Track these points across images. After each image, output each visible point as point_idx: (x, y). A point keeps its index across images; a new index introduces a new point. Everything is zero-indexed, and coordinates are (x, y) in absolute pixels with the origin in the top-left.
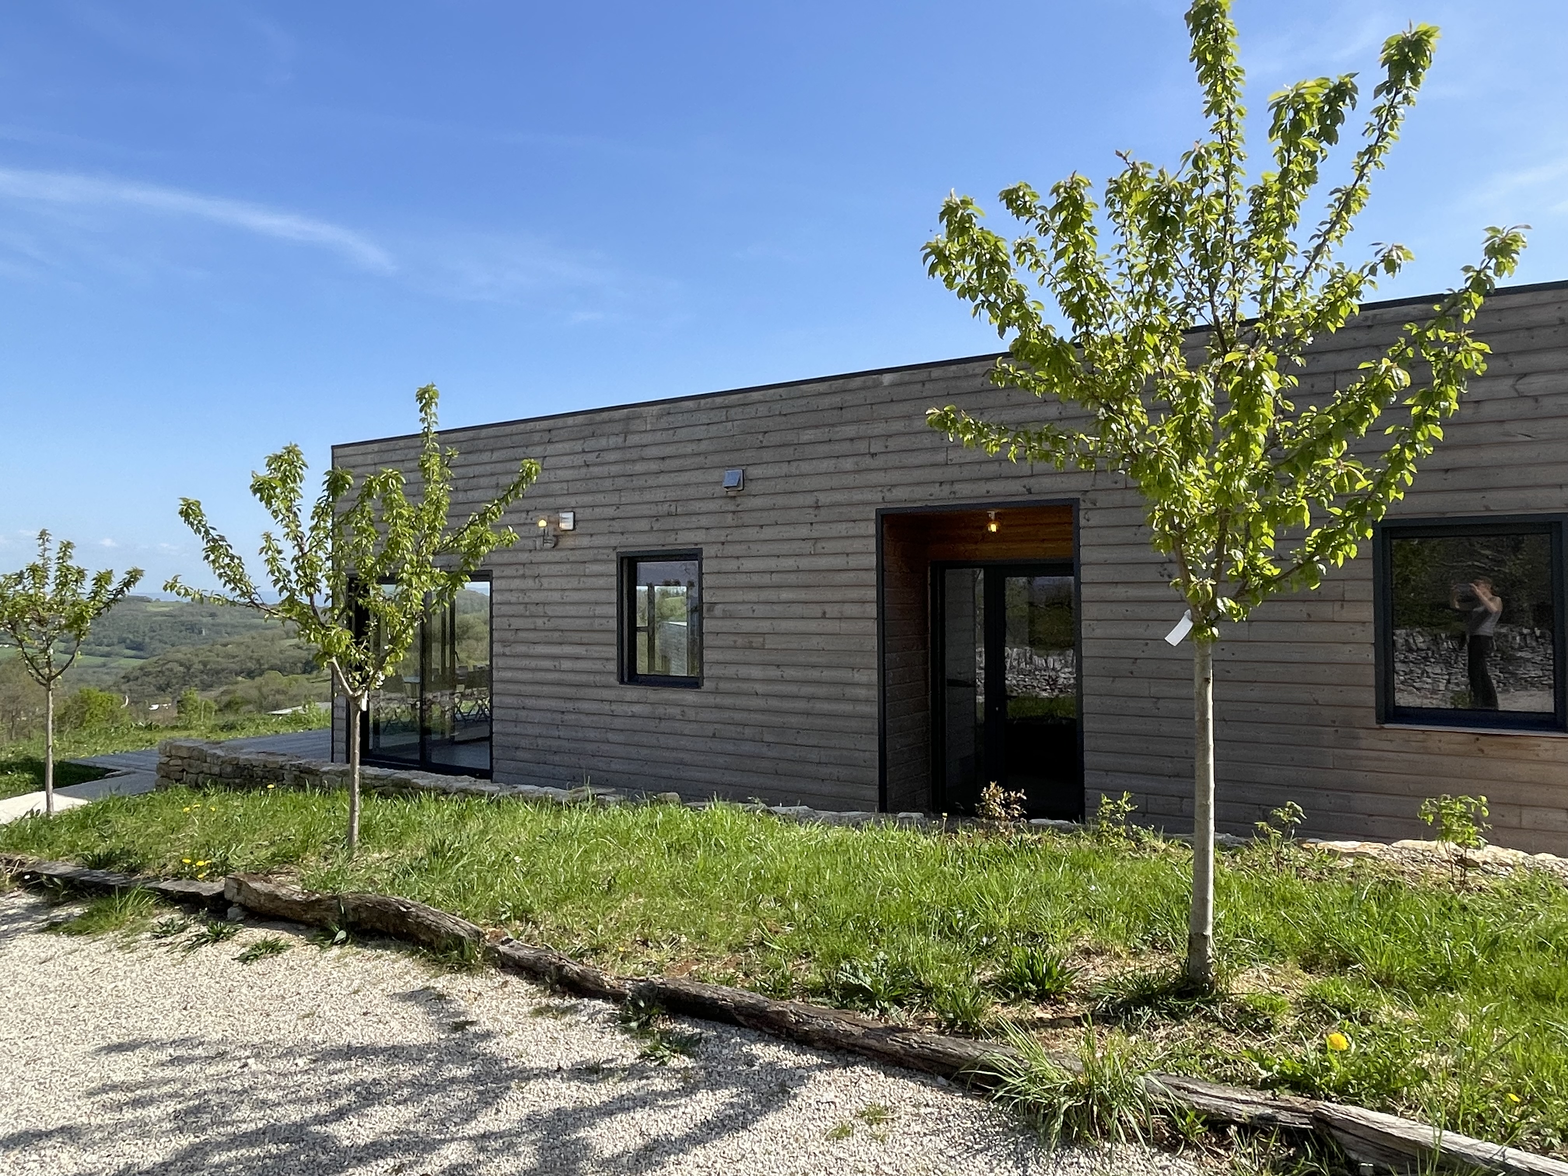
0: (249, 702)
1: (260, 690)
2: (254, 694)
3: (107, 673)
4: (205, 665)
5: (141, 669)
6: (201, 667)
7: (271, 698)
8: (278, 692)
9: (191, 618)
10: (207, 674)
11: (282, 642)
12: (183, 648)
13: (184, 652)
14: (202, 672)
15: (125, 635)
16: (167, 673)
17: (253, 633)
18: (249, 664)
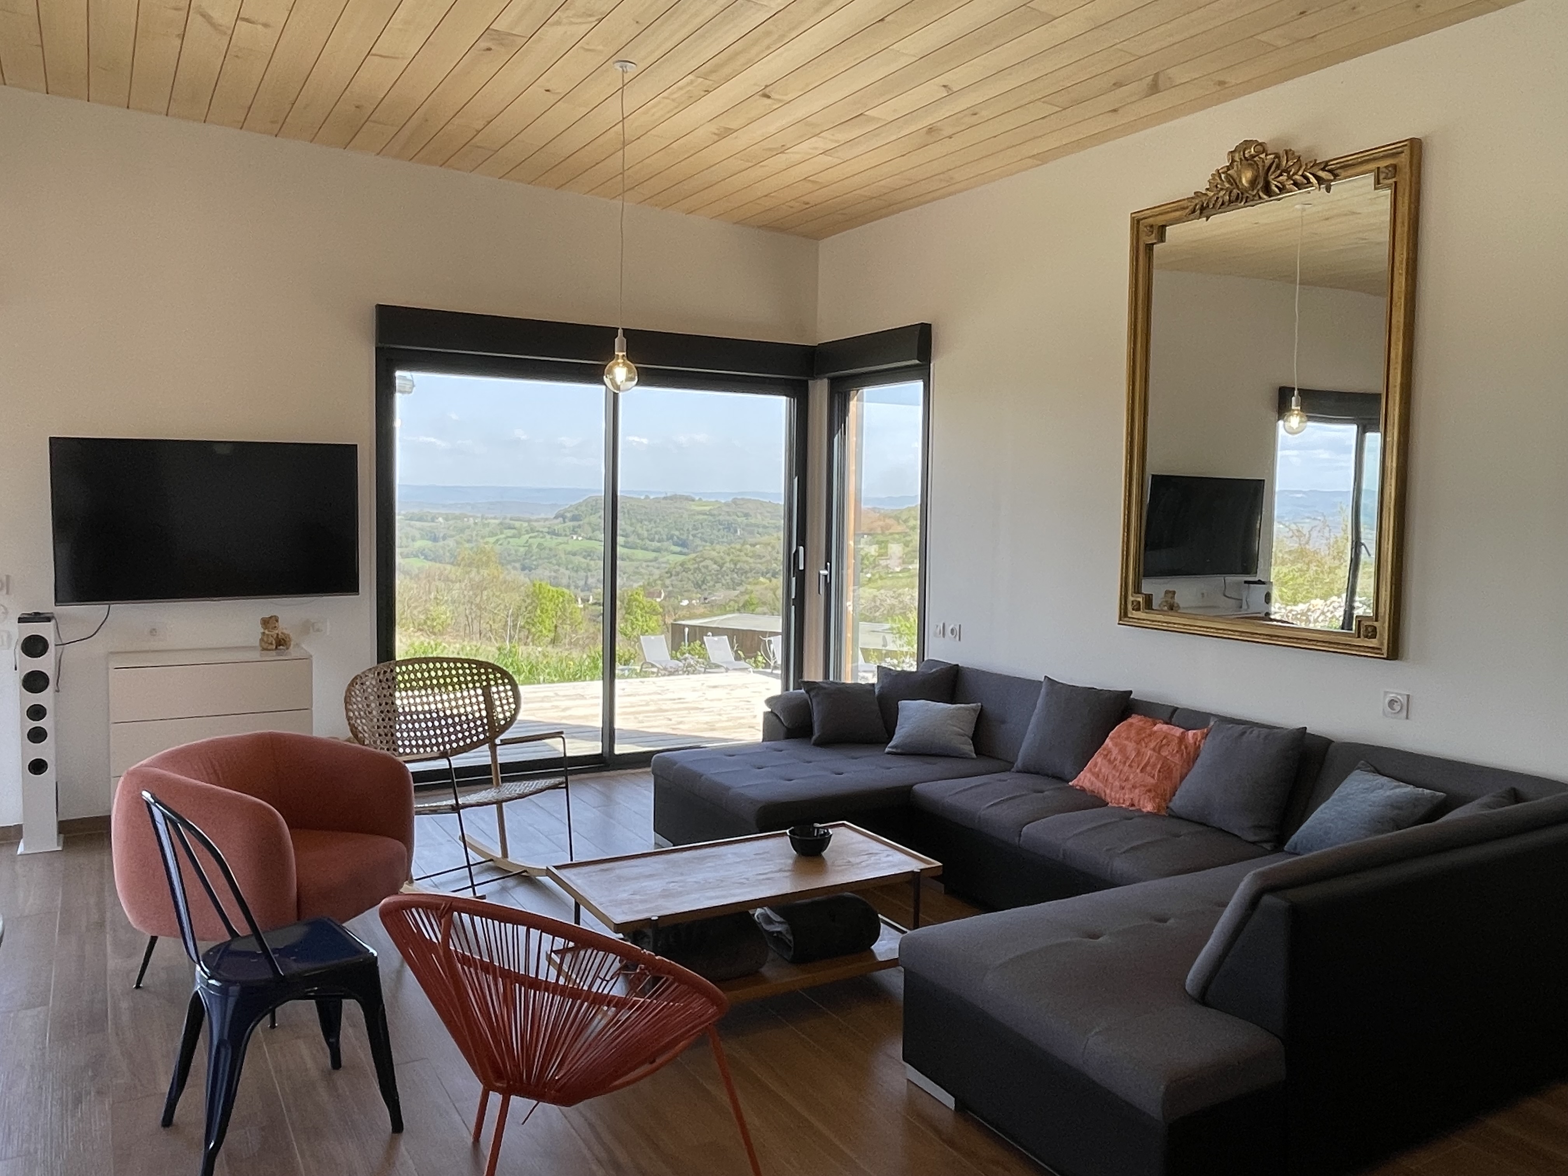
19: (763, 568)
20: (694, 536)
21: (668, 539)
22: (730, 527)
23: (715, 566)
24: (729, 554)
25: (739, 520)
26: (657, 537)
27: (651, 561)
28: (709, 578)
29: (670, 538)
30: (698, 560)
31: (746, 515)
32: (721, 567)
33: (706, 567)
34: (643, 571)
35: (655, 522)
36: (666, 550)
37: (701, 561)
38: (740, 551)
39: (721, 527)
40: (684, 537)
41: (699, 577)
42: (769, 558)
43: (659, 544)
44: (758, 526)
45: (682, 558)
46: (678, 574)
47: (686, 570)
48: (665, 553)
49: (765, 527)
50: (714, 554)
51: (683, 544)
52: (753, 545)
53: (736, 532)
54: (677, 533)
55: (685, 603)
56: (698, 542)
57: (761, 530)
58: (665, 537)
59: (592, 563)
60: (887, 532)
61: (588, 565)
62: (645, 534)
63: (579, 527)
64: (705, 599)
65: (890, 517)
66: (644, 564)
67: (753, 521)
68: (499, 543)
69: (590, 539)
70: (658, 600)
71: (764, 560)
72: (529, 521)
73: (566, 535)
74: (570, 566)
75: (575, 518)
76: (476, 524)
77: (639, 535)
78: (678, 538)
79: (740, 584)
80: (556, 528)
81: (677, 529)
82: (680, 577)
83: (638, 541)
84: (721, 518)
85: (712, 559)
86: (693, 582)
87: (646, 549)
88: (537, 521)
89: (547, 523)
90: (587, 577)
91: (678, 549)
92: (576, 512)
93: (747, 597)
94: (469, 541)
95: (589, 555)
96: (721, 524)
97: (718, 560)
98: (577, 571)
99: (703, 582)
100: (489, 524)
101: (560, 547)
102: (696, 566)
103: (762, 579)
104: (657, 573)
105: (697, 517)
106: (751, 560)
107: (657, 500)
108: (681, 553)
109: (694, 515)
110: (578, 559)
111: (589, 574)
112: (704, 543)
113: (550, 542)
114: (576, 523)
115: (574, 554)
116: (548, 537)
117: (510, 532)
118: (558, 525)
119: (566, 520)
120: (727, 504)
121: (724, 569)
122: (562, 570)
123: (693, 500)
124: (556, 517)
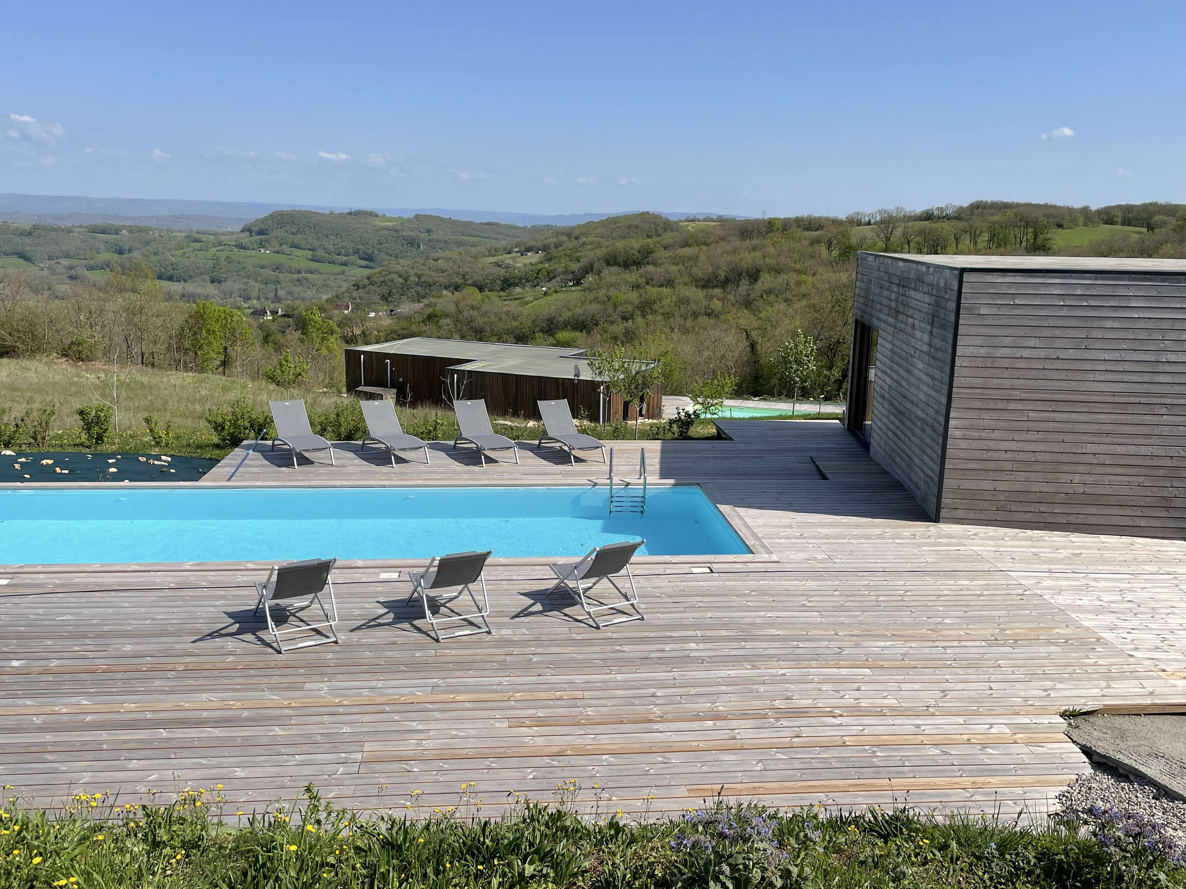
0: (447, 316)
1: (457, 306)
2: (452, 308)
3: (345, 281)
4: (419, 277)
5: (368, 278)
6: (417, 280)
7: (466, 313)
8: (472, 308)
9: (410, 233)
10: (421, 286)
11: (483, 259)
12: (402, 261)
13: (402, 265)
14: (418, 284)
15: (358, 247)
16: (388, 284)
17: (461, 249)
18: (456, 279)
19: (446, 281)
20: (379, 250)
21: (354, 254)
22: (412, 243)
23: (400, 280)
24: (413, 268)
25: (422, 235)
26: (343, 251)
27: (339, 274)
28: (394, 291)
29: (356, 252)
30: (384, 273)
31: (428, 231)
32: (406, 281)
33: (392, 281)
34: (332, 284)
35: (341, 237)
36: (353, 264)
37: (387, 275)
38: (424, 265)
39: (404, 242)
40: (370, 251)
41: (385, 290)
42: (451, 272)
43: (345, 258)
44: (439, 241)
45: (368, 271)
46: (364, 287)
47: (373, 283)
48: (353, 267)
49: (446, 242)
50: (399, 268)
51: (369, 258)
52: (436, 260)
53: (419, 247)
54: (363, 247)
55: (372, 315)
56: (383, 256)
57: (442, 245)
58: (351, 251)
59: (281, 275)
60: (560, 249)
61: (277, 277)
62: (332, 250)
63: (266, 240)
64: (391, 311)
65: (562, 234)
66: (332, 277)
67: (434, 237)
68: (187, 255)
69: (278, 252)
70: (346, 312)
71: (446, 273)
72: (215, 234)
73: (253, 249)
74: (259, 279)
75: (261, 232)
76: (161, 236)
77: (325, 249)
78: (364, 252)
79: (424, 297)
80: (243, 241)
81: (362, 244)
82: (367, 290)
83: (324, 255)
84: (404, 233)
85: (397, 273)
86: (379, 294)
87: (333, 263)
88: (223, 234)
89: (234, 237)
90: (276, 290)
91: (364, 263)
92: (263, 226)
93: (431, 310)
94: (155, 254)
95: (277, 268)
96: (404, 239)
97: (403, 273)
98: (266, 283)
99: (390, 294)
100: (174, 237)
101: (248, 260)
102: (382, 279)
103: (445, 292)
104: (345, 286)
105: (381, 232)
106: (434, 274)
107: (341, 215)
108: (367, 267)
109: (378, 230)
110: (268, 273)
111: (279, 286)
112: (389, 257)
113: (238, 254)
114: (263, 237)
115: (263, 267)
116: (236, 250)
117: (198, 245)
118: (245, 238)
119: (253, 234)
120: (409, 220)
121: (408, 282)
122: (252, 283)
123: (377, 216)
124: (243, 231)
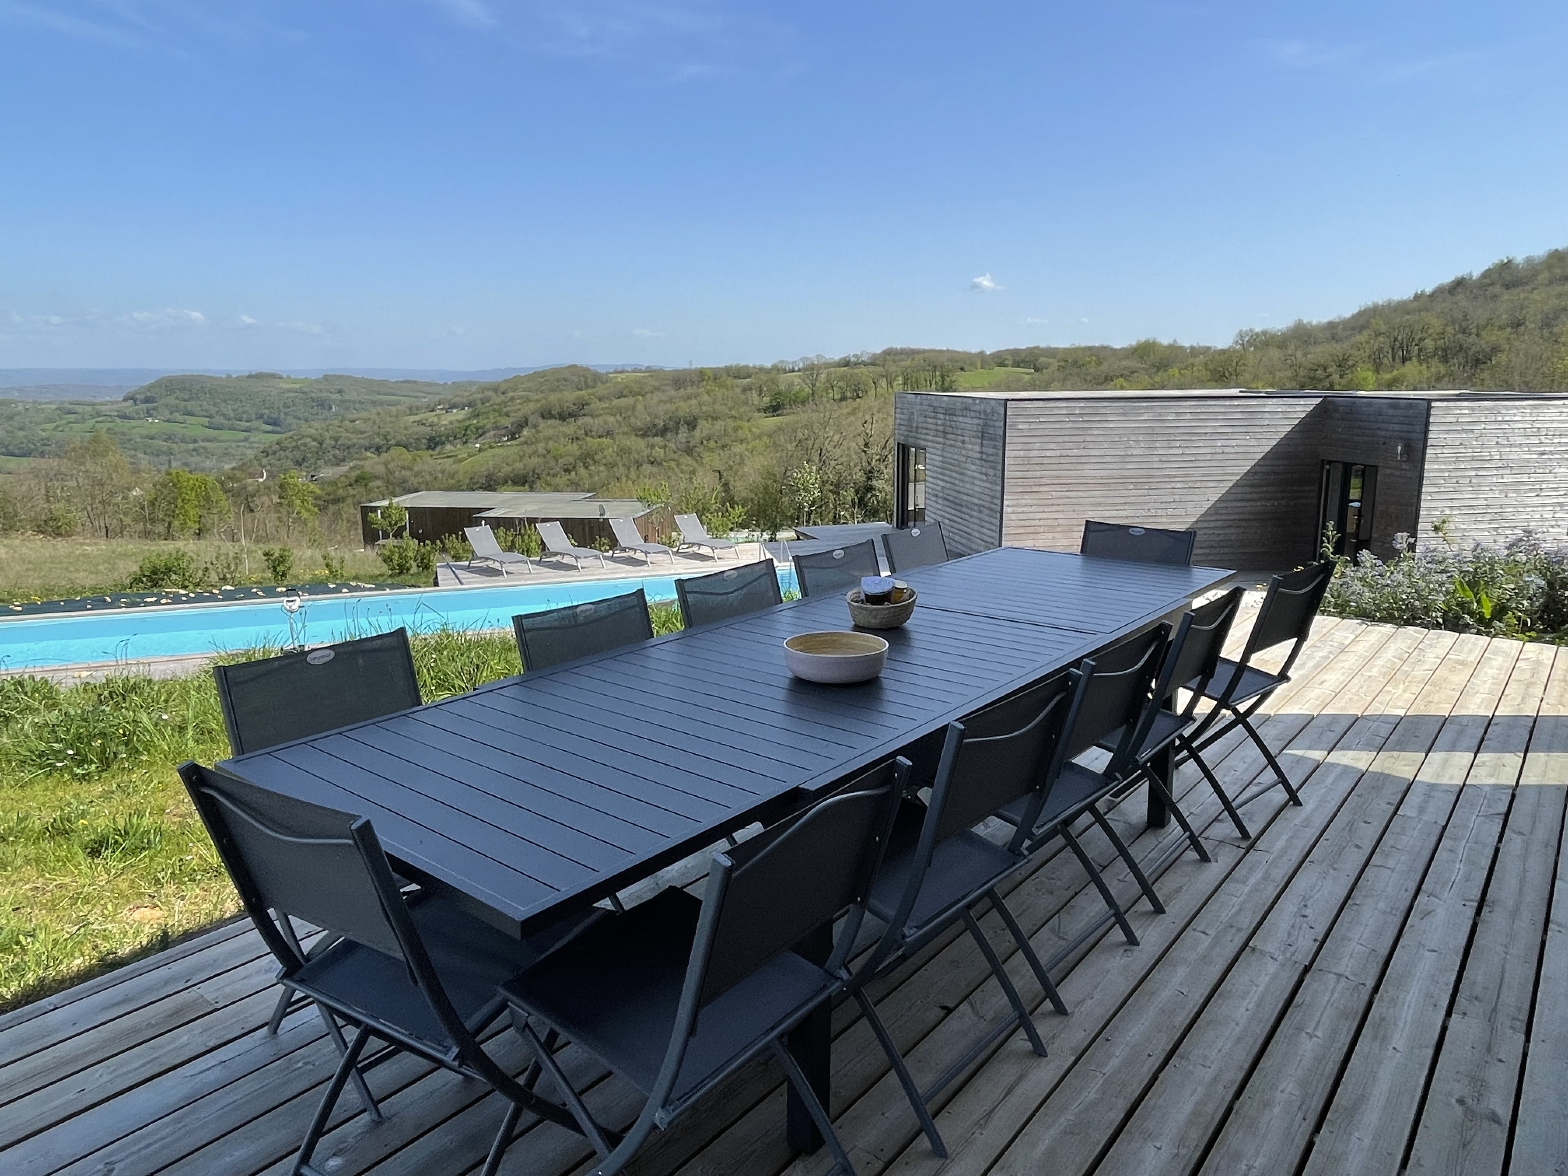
19: (366, 443)
20: (286, 414)
21: (257, 418)
22: (323, 404)
23: (315, 443)
24: (327, 431)
25: (334, 396)
26: (244, 416)
27: (242, 441)
28: (309, 455)
29: (260, 417)
30: (295, 438)
31: (340, 392)
32: (321, 444)
33: (305, 445)
34: (234, 452)
35: (241, 401)
36: (257, 429)
37: (300, 439)
38: (340, 427)
39: (315, 404)
40: (275, 416)
41: (298, 455)
42: (371, 433)
43: (248, 424)
44: (354, 402)
45: (278, 436)
46: (275, 453)
47: (284, 449)
48: (256, 433)
49: (360, 402)
50: (312, 431)
51: (275, 423)
52: (354, 421)
53: (330, 408)
54: (267, 411)
56: (290, 420)
57: (357, 406)
58: (254, 416)
59: (174, 446)
60: (487, 404)
61: (170, 448)
62: (232, 415)
63: (154, 409)
64: (312, 476)
65: (488, 389)
66: (234, 445)
67: (346, 397)
68: (60, 429)
69: (168, 421)
70: (261, 480)
71: (365, 435)
72: (92, 405)
73: (139, 419)
74: (148, 451)
75: (147, 400)
76: (27, 410)
77: (224, 416)
78: (268, 417)
79: (344, 460)
80: (127, 411)
81: (266, 408)
82: (277, 455)
83: (224, 422)
84: (313, 395)
85: (310, 437)
86: (292, 460)
87: (234, 429)
88: (101, 404)
89: (115, 406)
90: (170, 462)
91: (270, 428)
92: (149, 394)
93: (358, 472)
94: (21, 429)
95: (170, 438)
96: (313, 401)
97: (319, 437)
98: (158, 455)
99: (303, 460)
100: (43, 409)
101: (134, 431)
102: (294, 444)
103: (368, 454)
104: (251, 454)
105: (287, 395)
106: (352, 436)
107: (239, 379)
108: (273, 432)
109: (283, 393)
110: (158, 443)
111: (172, 457)
112: (298, 421)
113: (122, 425)
114: (150, 405)
115: (152, 438)
116: (118, 420)
117: (72, 417)
118: (128, 407)
119: (138, 402)
120: (318, 381)
121: (324, 446)
122: (140, 455)
123: (281, 378)
124: (125, 400)
